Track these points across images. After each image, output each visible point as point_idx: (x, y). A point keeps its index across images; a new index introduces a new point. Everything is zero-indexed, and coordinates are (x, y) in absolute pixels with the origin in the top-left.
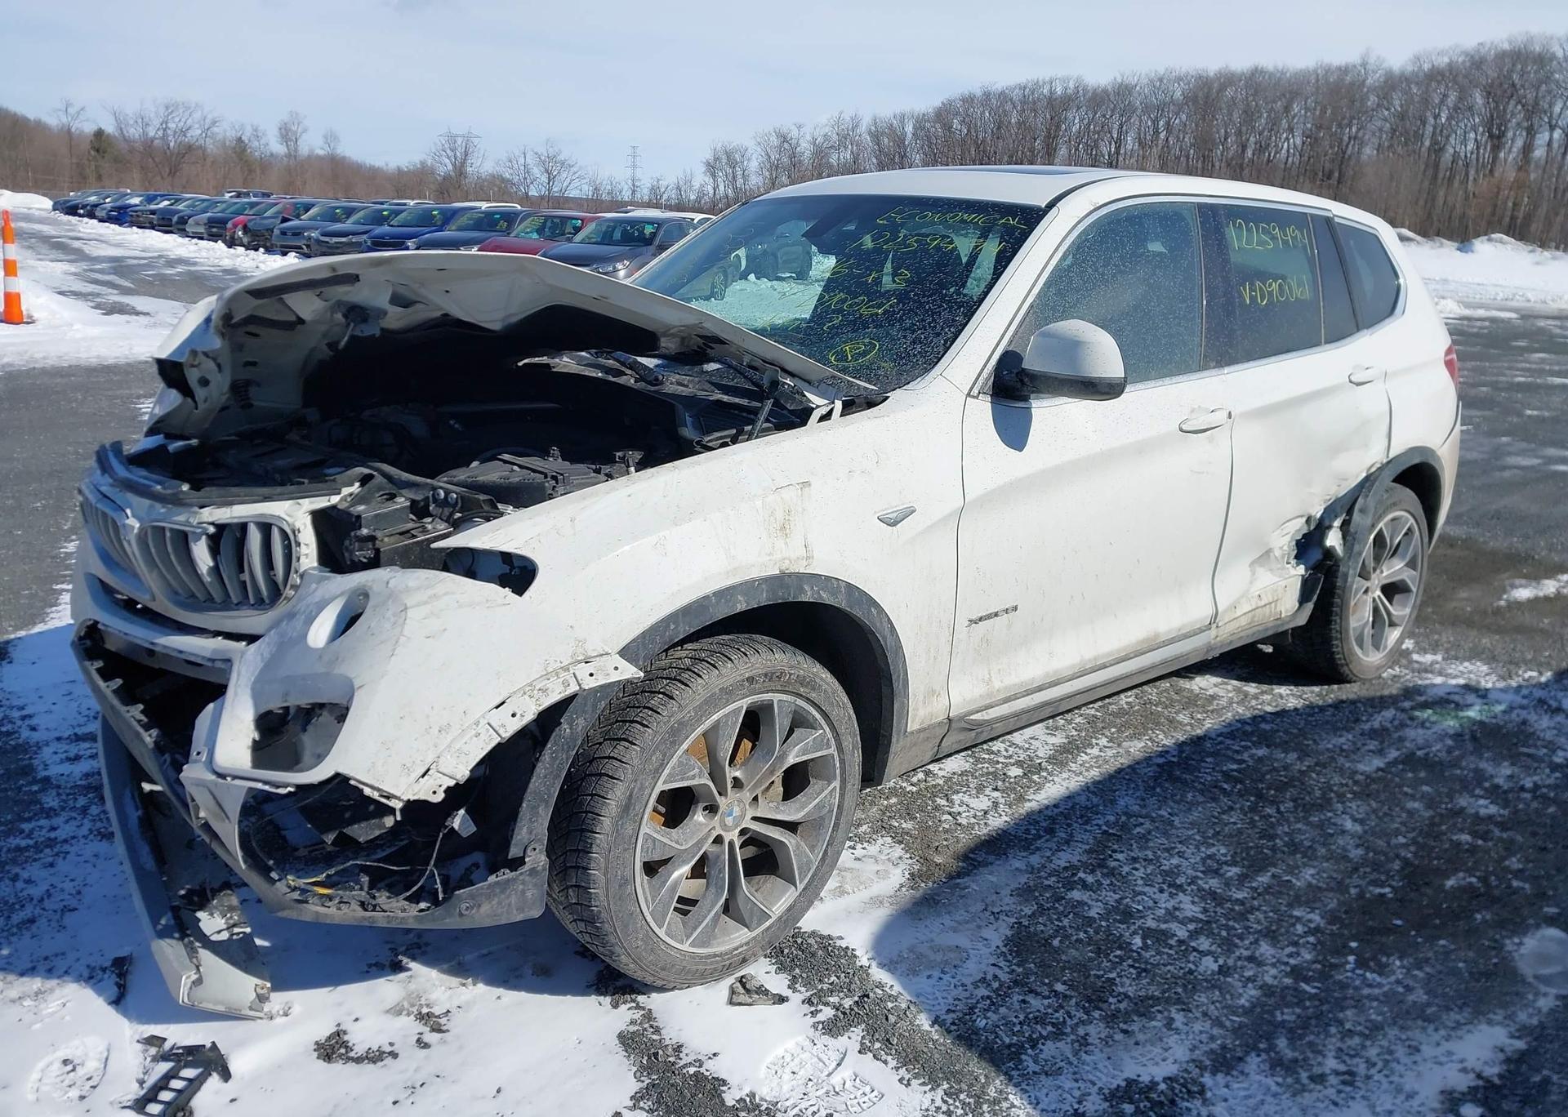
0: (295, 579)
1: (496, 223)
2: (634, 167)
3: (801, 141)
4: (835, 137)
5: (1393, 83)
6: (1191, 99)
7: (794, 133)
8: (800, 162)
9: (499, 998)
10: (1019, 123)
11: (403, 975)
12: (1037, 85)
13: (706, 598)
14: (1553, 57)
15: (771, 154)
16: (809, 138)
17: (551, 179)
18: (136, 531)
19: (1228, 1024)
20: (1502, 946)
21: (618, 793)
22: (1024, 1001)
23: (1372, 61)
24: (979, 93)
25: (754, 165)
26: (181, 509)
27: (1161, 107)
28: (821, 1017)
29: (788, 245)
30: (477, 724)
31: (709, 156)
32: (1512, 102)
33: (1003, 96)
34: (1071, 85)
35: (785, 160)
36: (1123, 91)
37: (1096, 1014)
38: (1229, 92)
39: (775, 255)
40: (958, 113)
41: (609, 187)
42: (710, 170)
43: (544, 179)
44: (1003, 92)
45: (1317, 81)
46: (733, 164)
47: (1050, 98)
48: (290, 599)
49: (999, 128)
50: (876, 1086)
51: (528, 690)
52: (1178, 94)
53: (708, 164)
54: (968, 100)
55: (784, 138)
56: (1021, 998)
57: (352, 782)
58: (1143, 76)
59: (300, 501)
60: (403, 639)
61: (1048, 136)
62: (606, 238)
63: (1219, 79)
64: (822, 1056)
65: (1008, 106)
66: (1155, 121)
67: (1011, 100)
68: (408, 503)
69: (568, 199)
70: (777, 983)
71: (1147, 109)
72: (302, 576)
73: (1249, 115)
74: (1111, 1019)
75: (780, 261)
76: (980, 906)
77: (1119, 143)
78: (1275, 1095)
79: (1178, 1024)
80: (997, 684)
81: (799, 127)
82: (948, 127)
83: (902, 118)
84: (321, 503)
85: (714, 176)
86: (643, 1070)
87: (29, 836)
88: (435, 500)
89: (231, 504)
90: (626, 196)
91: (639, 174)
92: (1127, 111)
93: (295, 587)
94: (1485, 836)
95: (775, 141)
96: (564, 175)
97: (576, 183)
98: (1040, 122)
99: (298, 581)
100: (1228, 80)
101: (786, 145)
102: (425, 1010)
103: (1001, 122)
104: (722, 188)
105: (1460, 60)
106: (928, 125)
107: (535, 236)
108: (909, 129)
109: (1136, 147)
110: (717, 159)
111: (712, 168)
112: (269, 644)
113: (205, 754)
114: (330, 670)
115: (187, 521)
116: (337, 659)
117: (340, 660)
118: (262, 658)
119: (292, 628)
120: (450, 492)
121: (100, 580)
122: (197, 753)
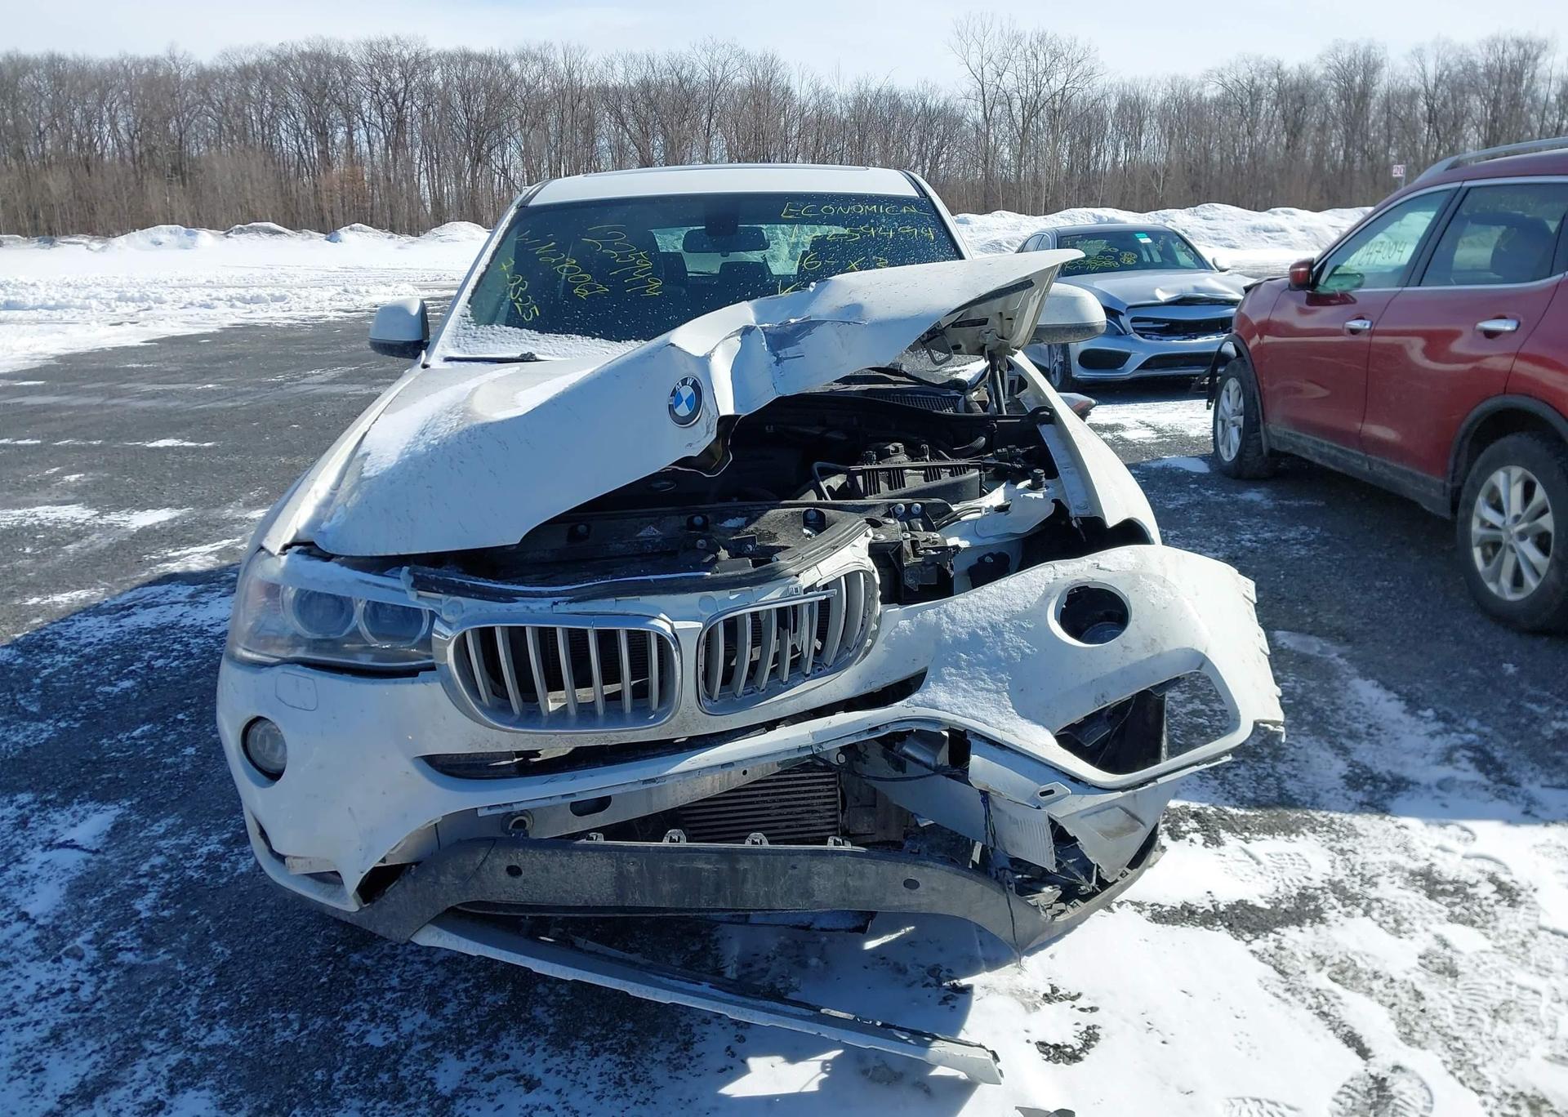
9: (1052, 957)
23: (179, 55)
45: (127, 71)
48: (868, 650)
59: (853, 543)
72: (878, 620)
84: (864, 542)
88: (896, 516)
93: (874, 634)
99: (875, 626)
102: (1042, 996)
112: (974, 678)
113: (1061, 787)
114: (1157, 651)
115: (787, 595)
116: (1154, 640)
117: (1158, 640)
118: (988, 691)
119: (1005, 650)
120: (912, 504)
121: (431, 760)
122: (1043, 794)
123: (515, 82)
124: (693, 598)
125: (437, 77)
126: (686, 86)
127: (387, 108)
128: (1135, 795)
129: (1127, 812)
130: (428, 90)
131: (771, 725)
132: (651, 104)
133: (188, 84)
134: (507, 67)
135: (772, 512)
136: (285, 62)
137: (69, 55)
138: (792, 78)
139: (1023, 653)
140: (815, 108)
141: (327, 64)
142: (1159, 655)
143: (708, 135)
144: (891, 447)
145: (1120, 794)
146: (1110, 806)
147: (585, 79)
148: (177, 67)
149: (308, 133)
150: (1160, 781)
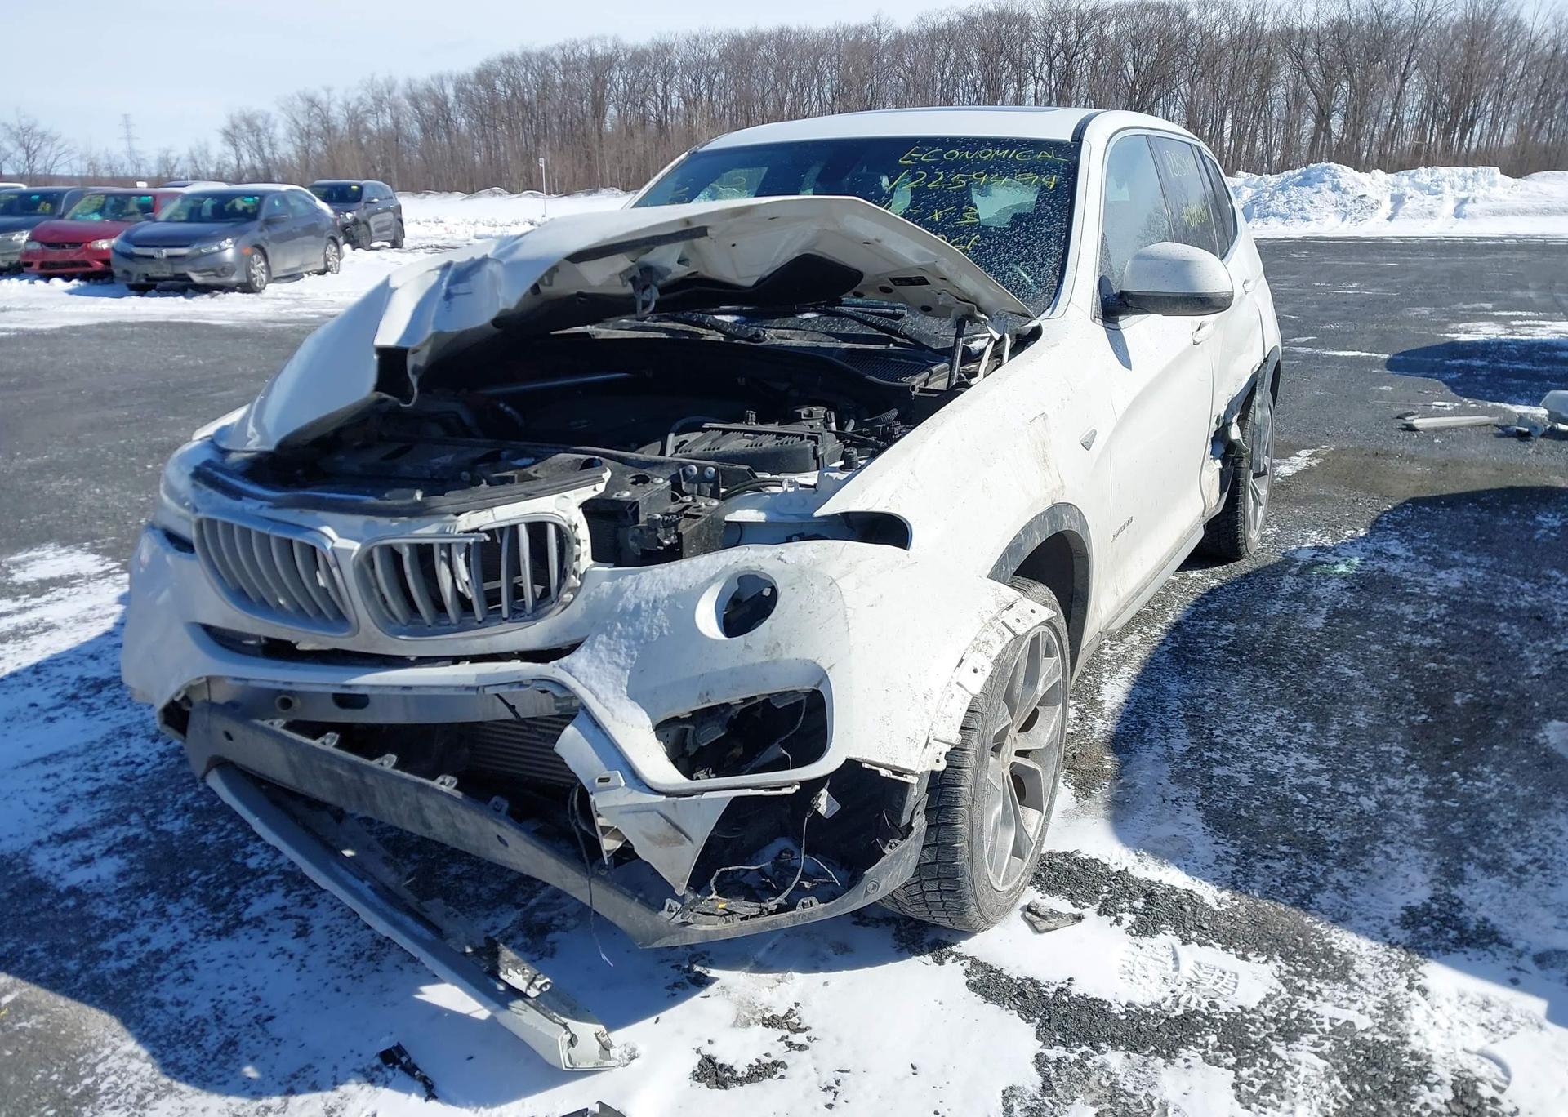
0: (574, 581)
1: (36, 204)
2: (129, 137)
3: (332, 106)
4: (371, 101)
5: (902, 43)
6: (726, 56)
7: (322, 96)
8: (335, 128)
9: (826, 984)
10: (564, 85)
11: (712, 988)
12: (576, 45)
13: (1018, 536)
14: (1029, 18)
15: (298, 119)
16: (340, 102)
17: (30, 155)
18: (354, 554)
19: (1427, 845)
20: (1535, 742)
21: (975, 743)
22: (1267, 867)
23: (883, 21)
24: (518, 53)
25: (280, 132)
26: (424, 520)
27: (700, 66)
28: (1126, 924)
29: (378, 213)
30: (949, 684)
31: (225, 124)
32: (1002, 58)
33: (544, 57)
34: (610, 44)
35: (317, 126)
36: (663, 50)
37: (1330, 862)
38: (762, 51)
39: (367, 224)
40: (499, 74)
41: (106, 162)
42: (229, 140)
43: (21, 154)
44: (542, 54)
45: (838, 39)
46: (255, 130)
47: (592, 58)
48: (567, 605)
49: (544, 89)
50: (1225, 968)
51: (979, 645)
52: (714, 53)
53: (226, 133)
54: (509, 61)
55: (312, 103)
56: (1263, 865)
57: (866, 766)
58: (680, 34)
59: (565, 494)
60: (850, 613)
61: (594, 97)
62: (195, 215)
63: (750, 38)
64: (1154, 955)
65: (550, 66)
66: (696, 80)
67: (552, 60)
68: (668, 483)
69: (55, 177)
70: (1061, 904)
71: (686, 68)
72: (582, 578)
73: (782, 74)
74: (1343, 862)
75: (373, 229)
76: (1156, 800)
77: (666, 100)
78: (1508, 891)
79: (1394, 855)
80: (1122, 594)
81: (328, 90)
82: (491, 88)
83: (441, 80)
84: (587, 493)
85: (235, 145)
86: (1027, 1012)
87: (121, 955)
88: (686, 477)
89: (491, 507)
90: (130, 172)
91: (136, 145)
92: (668, 72)
93: (575, 591)
94: (1443, 661)
95: (302, 106)
96: (47, 150)
97: (64, 159)
98: (585, 81)
99: (579, 583)
100: (758, 40)
101: (316, 110)
102: (767, 1015)
103: (544, 83)
104: (246, 157)
105: (957, 20)
106: (469, 87)
107: (97, 217)
108: (450, 91)
109: (681, 106)
110: (235, 127)
111: (231, 137)
112: (614, 650)
113: (619, 778)
114: (775, 656)
115: (442, 533)
116: (779, 644)
117: (783, 645)
118: (618, 665)
119: (650, 627)
120: (706, 467)
121: (207, 629)
122: (600, 780)
123: (1189, 28)
124: (359, 520)
125: (1110, 30)
126: (1386, 24)
127: (1057, 61)
128: (675, 804)
129: (668, 820)
130: (1101, 42)
131: (456, 660)
132: (1341, 45)
133: (886, 48)
134: (1183, 17)
135: (561, 455)
136: (971, 22)
137: (795, 28)
138: (1525, 9)
139: (661, 633)
140: (1552, 41)
141: (1009, 23)
142: (775, 662)
143: (1404, 77)
144: (804, 411)
145: (664, 798)
146: (648, 809)
147: (1268, 22)
148: (879, 33)
149: (983, 90)
150: (707, 795)
